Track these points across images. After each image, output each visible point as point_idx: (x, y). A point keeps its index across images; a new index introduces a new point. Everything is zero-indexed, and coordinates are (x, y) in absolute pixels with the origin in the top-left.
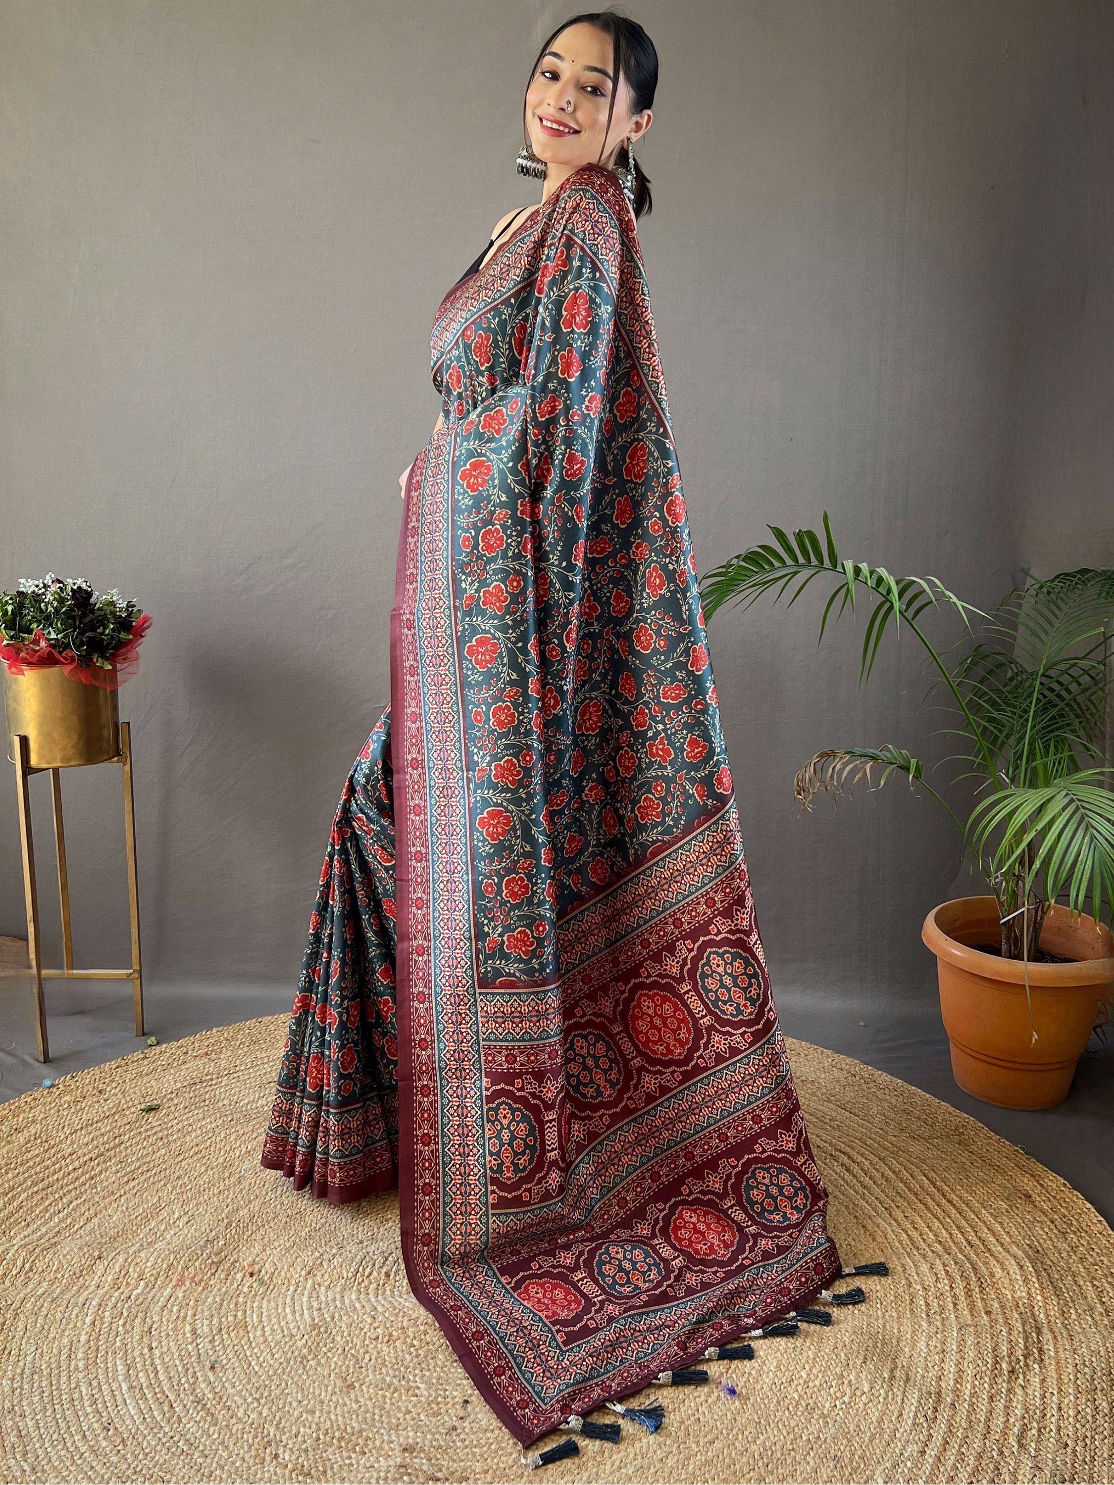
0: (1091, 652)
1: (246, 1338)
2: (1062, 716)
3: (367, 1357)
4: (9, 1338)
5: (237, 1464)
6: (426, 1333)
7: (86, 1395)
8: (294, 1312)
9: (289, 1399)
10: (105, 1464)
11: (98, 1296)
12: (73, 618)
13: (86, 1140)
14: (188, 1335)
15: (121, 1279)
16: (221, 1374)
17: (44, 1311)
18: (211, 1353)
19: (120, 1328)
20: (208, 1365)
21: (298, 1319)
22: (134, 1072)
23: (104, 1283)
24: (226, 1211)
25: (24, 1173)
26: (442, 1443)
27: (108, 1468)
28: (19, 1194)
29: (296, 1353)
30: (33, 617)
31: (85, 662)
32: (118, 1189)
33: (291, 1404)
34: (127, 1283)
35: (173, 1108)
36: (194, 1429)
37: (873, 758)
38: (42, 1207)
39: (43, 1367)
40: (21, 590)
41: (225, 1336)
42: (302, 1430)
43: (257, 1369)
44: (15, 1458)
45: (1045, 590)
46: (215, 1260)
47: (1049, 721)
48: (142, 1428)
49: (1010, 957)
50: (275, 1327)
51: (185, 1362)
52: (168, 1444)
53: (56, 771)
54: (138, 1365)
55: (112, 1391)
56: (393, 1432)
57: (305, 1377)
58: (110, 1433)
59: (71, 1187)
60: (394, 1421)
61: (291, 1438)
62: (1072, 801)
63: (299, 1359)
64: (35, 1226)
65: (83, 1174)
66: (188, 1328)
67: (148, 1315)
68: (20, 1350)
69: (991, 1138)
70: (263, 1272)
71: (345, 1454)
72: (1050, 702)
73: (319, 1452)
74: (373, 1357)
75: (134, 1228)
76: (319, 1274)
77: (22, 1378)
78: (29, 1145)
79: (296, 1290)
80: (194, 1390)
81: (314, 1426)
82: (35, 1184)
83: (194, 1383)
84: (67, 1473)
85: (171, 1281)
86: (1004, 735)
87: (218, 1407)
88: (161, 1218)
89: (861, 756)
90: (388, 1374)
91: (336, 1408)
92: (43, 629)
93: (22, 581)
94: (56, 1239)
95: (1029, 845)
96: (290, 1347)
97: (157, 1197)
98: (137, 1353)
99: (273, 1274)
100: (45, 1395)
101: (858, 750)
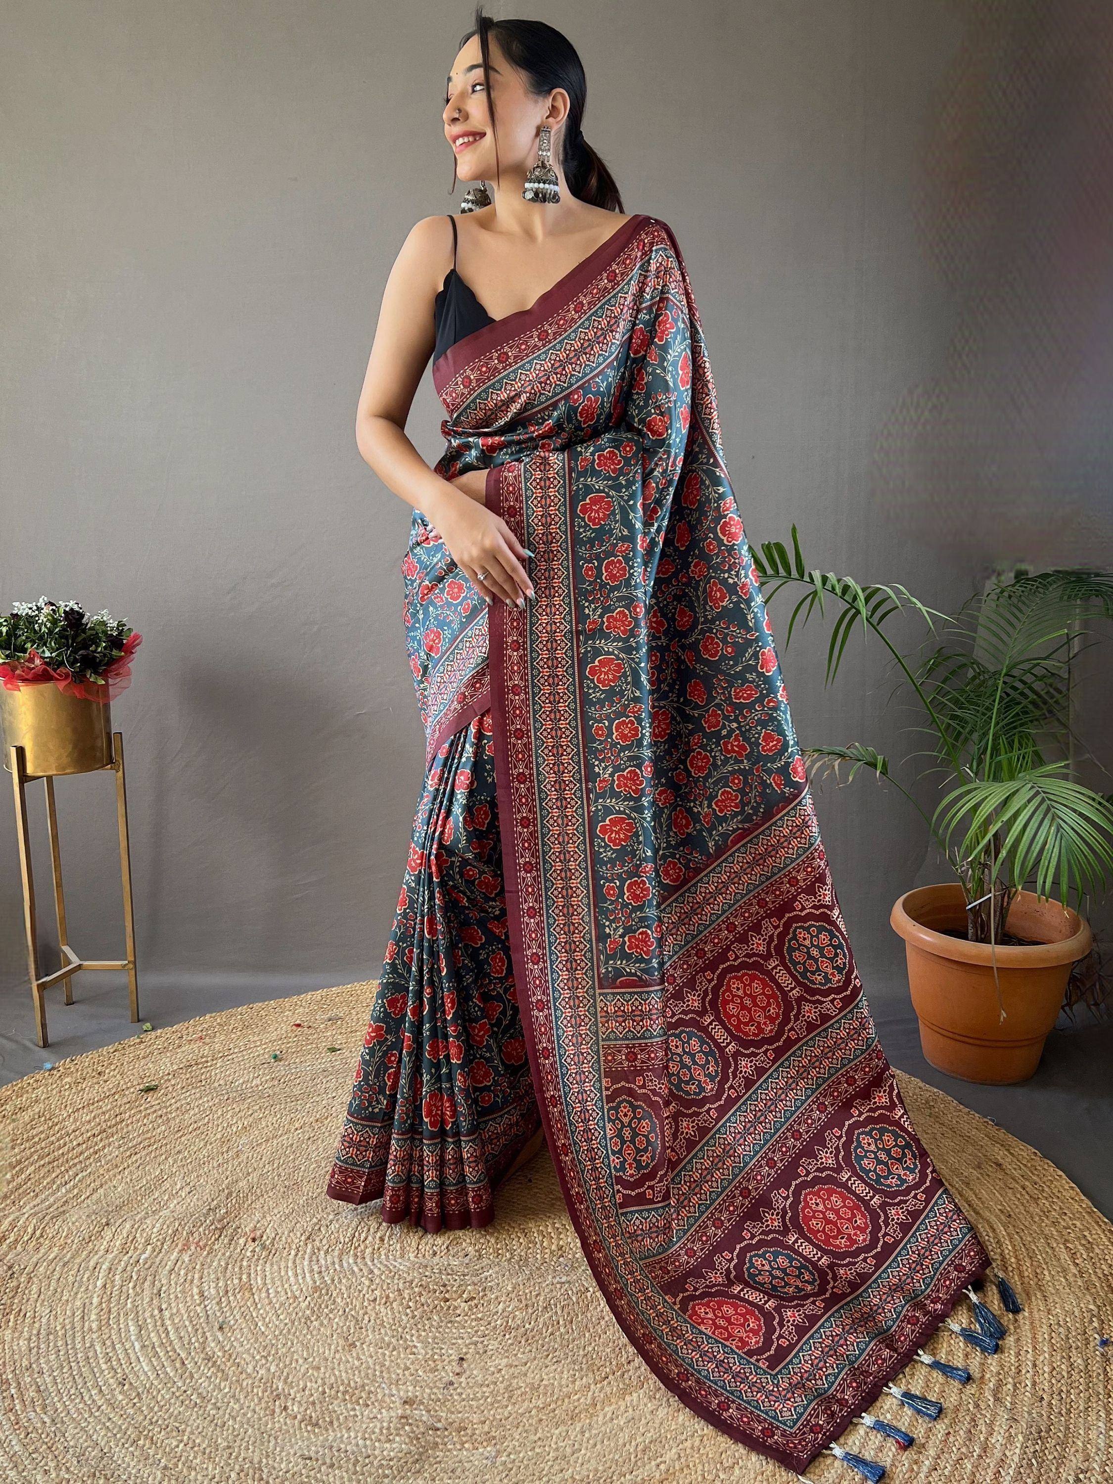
0: (1054, 652)
1: (251, 1299)
2: (1026, 713)
3: (366, 1318)
4: (24, 1301)
5: (249, 1415)
6: (420, 1294)
7: (101, 1353)
8: (296, 1275)
9: (295, 1357)
10: (122, 1415)
11: (108, 1260)
12: (66, 638)
13: (88, 1118)
14: (196, 1297)
15: (128, 1244)
16: (229, 1334)
17: (57, 1275)
18: (218, 1314)
19: (131, 1291)
20: (217, 1326)
21: (301, 1281)
22: (131, 1055)
23: (113, 1248)
24: (226, 1182)
25: (30, 1148)
26: (441, 1397)
27: (125, 1419)
28: (27, 1167)
29: (300, 1314)
30: (27, 638)
31: (79, 678)
32: (122, 1163)
33: (297, 1361)
34: (135, 1248)
35: (170, 1089)
36: (206, 1384)
37: (841, 755)
38: (49, 1179)
39: (58, 1328)
40: (15, 612)
41: (231, 1298)
42: (309, 1384)
43: (263, 1329)
44: (35, 1411)
45: (1006, 594)
46: (219, 1226)
47: (1012, 717)
48: (156, 1382)
49: (977, 940)
50: (279, 1289)
51: (194, 1323)
52: (181, 1398)
53: (50, 779)
54: (150, 1326)
55: (126, 1350)
56: (393, 1386)
57: (309, 1337)
58: (125, 1388)
59: (76, 1161)
60: (393, 1376)
61: (299, 1392)
62: (1037, 793)
63: (303, 1320)
64: (43, 1196)
65: (87, 1149)
66: (195, 1290)
67: (157, 1278)
68: (35, 1312)
69: (960, 1111)
70: (265, 1238)
71: (349, 1405)
72: (1013, 699)
73: (325, 1404)
74: (372, 1318)
75: (139, 1198)
76: (318, 1239)
77: (39, 1338)
78: (34, 1123)
79: (296, 1255)
80: (204, 1348)
81: (320, 1381)
82: (41, 1158)
83: (204, 1342)
84: (86, 1424)
85: (177, 1245)
86: (967, 730)
87: (228, 1364)
88: (164, 1189)
89: (829, 754)
90: (386, 1334)
91: (339, 1364)
92: (37, 648)
93: (16, 604)
94: (64, 1208)
95: (996, 835)
96: (295, 1308)
97: (159, 1170)
98: (147, 1314)
99: (274, 1239)
100: (61, 1353)
101: (826, 748)
